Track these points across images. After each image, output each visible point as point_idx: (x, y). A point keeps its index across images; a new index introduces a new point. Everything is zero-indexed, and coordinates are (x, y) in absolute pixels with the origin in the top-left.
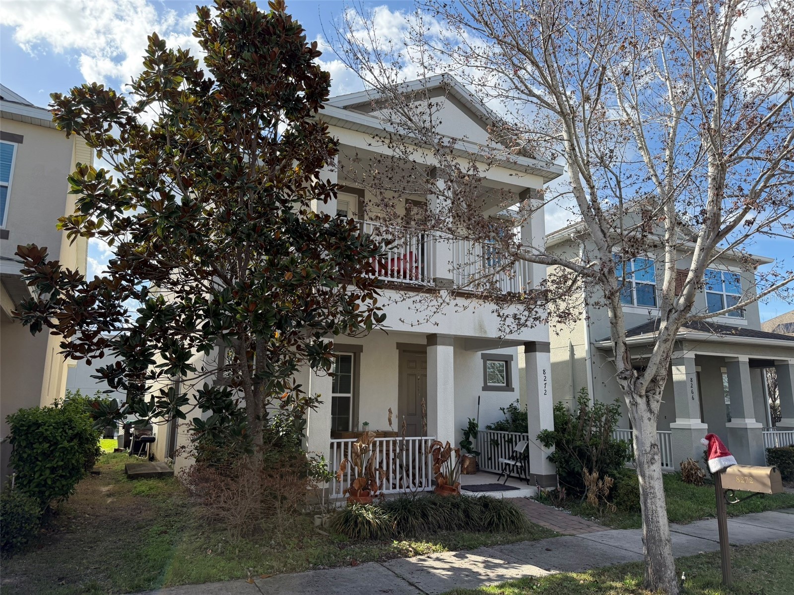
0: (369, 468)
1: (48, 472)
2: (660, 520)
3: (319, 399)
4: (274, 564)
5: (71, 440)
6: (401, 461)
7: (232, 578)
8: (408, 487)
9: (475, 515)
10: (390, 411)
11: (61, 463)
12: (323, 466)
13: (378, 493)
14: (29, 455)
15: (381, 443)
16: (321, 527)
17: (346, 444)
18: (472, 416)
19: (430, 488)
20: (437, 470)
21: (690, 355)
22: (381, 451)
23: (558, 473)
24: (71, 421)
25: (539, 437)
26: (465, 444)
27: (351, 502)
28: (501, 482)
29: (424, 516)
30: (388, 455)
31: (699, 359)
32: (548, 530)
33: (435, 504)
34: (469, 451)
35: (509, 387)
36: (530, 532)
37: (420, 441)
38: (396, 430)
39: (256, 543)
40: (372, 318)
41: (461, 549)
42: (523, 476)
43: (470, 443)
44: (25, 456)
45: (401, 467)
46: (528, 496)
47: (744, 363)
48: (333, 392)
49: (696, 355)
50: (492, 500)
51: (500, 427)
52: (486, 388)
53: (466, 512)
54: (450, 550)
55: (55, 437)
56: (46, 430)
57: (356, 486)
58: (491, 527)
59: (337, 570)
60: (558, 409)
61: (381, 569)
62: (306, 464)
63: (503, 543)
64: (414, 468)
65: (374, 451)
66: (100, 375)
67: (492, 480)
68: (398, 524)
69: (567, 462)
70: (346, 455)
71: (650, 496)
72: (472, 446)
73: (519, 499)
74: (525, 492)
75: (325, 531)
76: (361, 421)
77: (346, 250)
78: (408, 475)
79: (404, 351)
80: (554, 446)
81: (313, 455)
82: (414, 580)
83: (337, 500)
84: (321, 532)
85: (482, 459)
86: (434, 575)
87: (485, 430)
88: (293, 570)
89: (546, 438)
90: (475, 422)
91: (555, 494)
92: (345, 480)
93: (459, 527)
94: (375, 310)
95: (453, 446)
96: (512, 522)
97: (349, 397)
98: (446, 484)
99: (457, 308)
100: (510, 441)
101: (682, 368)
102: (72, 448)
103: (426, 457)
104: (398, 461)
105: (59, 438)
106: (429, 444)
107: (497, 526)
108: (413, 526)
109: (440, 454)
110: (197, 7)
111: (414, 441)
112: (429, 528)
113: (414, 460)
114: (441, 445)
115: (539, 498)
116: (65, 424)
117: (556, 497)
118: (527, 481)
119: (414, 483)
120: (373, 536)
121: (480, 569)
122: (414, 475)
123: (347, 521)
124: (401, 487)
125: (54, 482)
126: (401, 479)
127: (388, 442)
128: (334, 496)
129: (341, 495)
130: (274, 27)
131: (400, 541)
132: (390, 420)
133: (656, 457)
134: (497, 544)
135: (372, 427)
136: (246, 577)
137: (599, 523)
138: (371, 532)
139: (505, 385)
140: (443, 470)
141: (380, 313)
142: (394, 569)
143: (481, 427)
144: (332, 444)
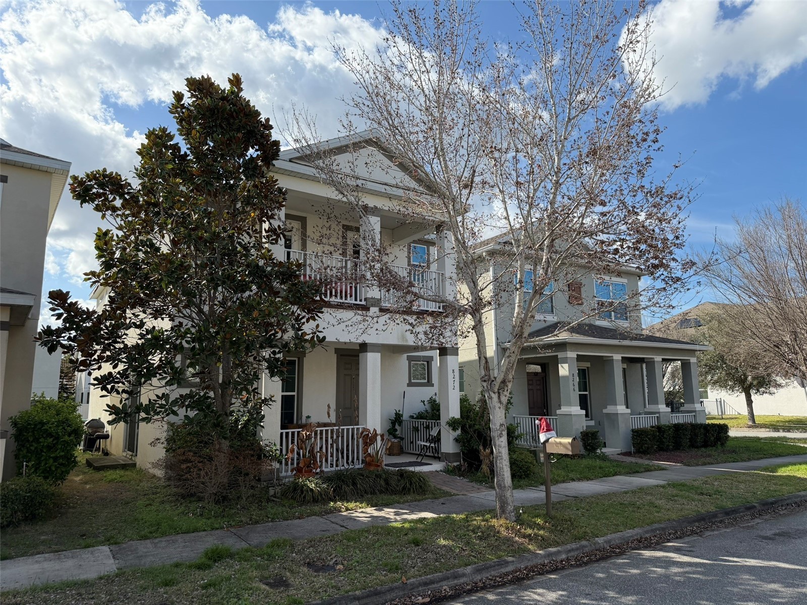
0: (312, 451)
1: (51, 461)
2: (505, 474)
3: (273, 399)
4: (243, 519)
5: (69, 435)
6: (337, 445)
7: (213, 529)
8: (343, 466)
9: (393, 483)
10: (329, 406)
11: (62, 454)
12: (276, 450)
13: (318, 470)
14: (36, 448)
15: (321, 432)
16: (275, 496)
17: (293, 433)
18: (398, 408)
19: (361, 466)
20: (365, 451)
21: (572, 355)
22: (321, 438)
23: (462, 450)
24: (67, 420)
25: (448, 423)
26: (392, 432)
27: (297, 476)
28: (419, 460)
29: (354, 484)
30: (327, 441)
31: (580, 358)
32: (447, 492)
33: (363, 476)
34: (395, 437)
35: (429, 383)
36: (434, 494)
37: (353, 429)
38: (334, 421)
39: (226, 507)
40: (315, 339)
41: (379, 506)
42: (436, 455)
43: (396, 430)
44: (33, 448)
45: (337, 450)
46: (439, 469)
47: (617, 360)
48: (283, 391)
49: (577, 355)
50: (406, 472)
51: (420, 416)
52: (410, 384)
53: (386, 481)
54: (372, 506)
55: (57, 433)
56: (50, 428)
57: (301, 465)
58: (405, 491)
59: (290, 522)
60: (463, 401)
61: (321, 520)
62: (261, 449)
63: (412, 501)
64: (348, 450)
65: (316, 438)
66: (96, 382)
67: (413, 459)
68: (334, 491)
69: (469, 441)
70: (293, 443)
71: (499, 458)
72: (397, 433)
73: (431, 472)
74: (436, 466)
75: (278, 498)
76: (305, 415)
77: (296, 293)
78: (343, 457)
79: (341, 355)
80: (460, 430)
81: (267, 442)
82: (345, 524)
83: (286, 477)
84: (275, 499)
85: (405, 444)
86: (359, 521)
87: (408, 419)
88: (257, 522)
89: (453, 424)
90: (401, 413)
91: (458, 468)
92: (292, 464)
93: (381, 492)
94: (318, 333)
95: (379, 432)
96: (421, 487)
97: (294, 396)
98: (373, 461)
99: (377, 332)
100: (427, 427)
101: (566, 366)
102: (71, 440)
103: (358, 442)
104: (335, 445)
105: (60, 434)
106: (361, 430)
107: (409, 490)
108: (346, 492)
109: (369, 439)
110: (173, 92)
111: (348, 430)
112: (358, 493)
113: (348, 446)
114: (369, 432)
115: (447, 471)
116: (64, 423)
117: (460, 469)
118: (438, 459)
119: (347, 463)
120: (315, 501)
121: (392, 516)
122: (348, 457)
123: (295, 489)
124: (337, 466)
125: (57, 468)
126: (337, 460)
127: (327, 431)
128: (283, 474)
129: (289, 473)
130: (236, 113)
131: (335, 502)
132: (328, 414)
133: (503, 433)
134: (408, 502)
135: (314, 420)
136: (222, 528)
137: (487, 487)
138: (313, 497)
139: (426, 381)
140: (370, 450)
141: (321, 335)
142: (331, 519)
143: (405, 417)
144: (282, 434)
